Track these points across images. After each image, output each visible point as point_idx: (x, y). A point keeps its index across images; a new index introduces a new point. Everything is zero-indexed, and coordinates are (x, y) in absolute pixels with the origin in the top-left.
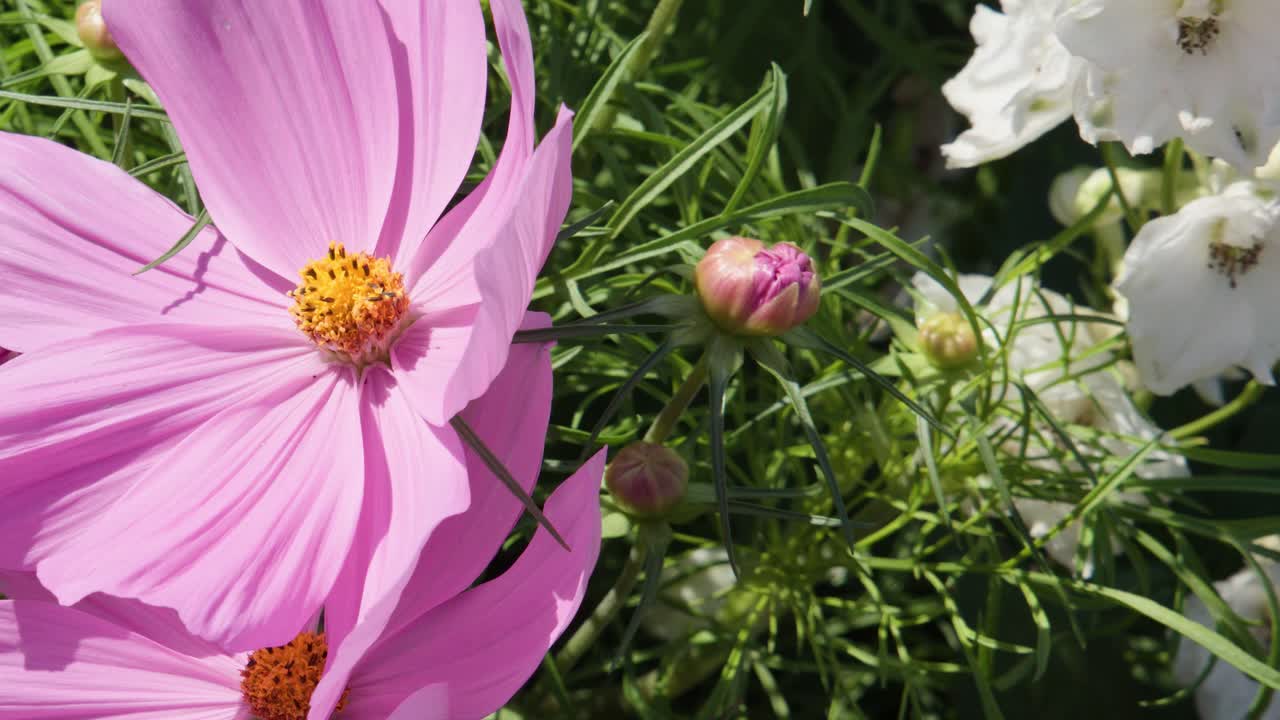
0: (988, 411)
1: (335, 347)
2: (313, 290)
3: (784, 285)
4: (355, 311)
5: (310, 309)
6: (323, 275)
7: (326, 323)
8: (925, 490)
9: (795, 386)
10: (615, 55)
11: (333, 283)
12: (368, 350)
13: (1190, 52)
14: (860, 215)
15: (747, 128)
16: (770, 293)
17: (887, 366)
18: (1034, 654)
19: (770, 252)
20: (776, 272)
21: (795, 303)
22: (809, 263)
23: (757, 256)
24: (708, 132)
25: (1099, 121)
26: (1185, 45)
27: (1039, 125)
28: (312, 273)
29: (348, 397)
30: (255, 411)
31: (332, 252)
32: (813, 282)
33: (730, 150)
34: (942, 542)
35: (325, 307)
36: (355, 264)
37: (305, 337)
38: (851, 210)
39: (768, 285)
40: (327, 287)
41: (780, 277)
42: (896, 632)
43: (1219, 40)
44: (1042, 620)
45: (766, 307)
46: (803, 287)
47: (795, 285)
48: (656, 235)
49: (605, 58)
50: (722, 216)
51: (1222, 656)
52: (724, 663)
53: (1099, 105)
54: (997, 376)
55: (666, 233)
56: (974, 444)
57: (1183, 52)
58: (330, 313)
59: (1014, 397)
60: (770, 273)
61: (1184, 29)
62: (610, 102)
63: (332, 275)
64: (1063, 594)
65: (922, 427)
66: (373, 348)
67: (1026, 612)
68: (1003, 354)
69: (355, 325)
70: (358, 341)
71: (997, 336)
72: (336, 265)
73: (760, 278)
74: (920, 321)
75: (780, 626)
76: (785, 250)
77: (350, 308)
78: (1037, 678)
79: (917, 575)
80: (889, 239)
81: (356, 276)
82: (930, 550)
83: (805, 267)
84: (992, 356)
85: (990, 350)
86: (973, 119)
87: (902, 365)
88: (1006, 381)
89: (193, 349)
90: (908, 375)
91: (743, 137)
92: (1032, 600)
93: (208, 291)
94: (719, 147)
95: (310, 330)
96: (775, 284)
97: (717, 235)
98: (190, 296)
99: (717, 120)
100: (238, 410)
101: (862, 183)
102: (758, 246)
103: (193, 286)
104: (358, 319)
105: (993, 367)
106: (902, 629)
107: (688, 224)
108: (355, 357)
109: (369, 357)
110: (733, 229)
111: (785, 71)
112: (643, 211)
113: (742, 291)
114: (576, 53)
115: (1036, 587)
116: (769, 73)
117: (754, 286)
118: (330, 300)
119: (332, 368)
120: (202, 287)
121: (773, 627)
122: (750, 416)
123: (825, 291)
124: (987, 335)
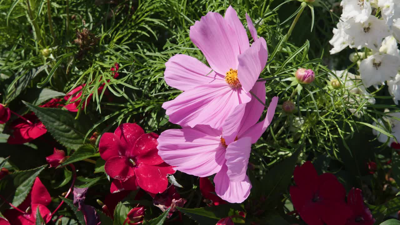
0: (342, 94)
1: (233, 85)
2: (228, 76)
3: (309, 76)
4: (235, 78)
5: (228, 79)
6: (229, 74)
7: (230, 81)
8: (333, 108)
9: (311, 92)
10: (282, 38)
11: (231, 75)
12: (238, 85)
13: (366, 32)
14: (321, 64)
15: (303, 50)
16: (307, 77)
17: (326, 88)
18: (351, 134)
19: (307, 71)
20: (308, 74)
21: (311, 79)
22: (313, 72)
23: (305, 71)
24: (297, 51)
25: (352, 44)
26: (365, 32)
27: (344, 47)
28: (227, 73)
29: (235, 93)
30: (221, 96)
31: (230, 70)
32: (314, 76)
33: (301, 54)
34: (335, 116)
35: (230, 79)
36: (234, 71)
37: (228, 84)
38: (320, 63)
39: (307, 76)
40: (230, 75)
41: (309, 75)
42: (329, 131)
43: (370, 31)
44: (352, 129)
45: (306, 79)
46: (312, 76)
47: (311, 76)
48: (288, 68)
49: (280, 39)
50: (300, 64)
51: (382, 132)
52: (301, 136)
53: (352, 42)
54: (343, 89)
55: (290, 67)
56: (340, 100)
57: (365, 33)
58: (231, 79)
59: (346, 93)
60: (307, 74)
61: (364, 29)
62: (281, 46)
63: (231, 73)
64: (355, 124)
65: (332, 99)
66: (239, 85)
67: (349, 127)
68: (344, 86)
69: (235, 81)
70: (236, 84)
71: (343, 83)
72: (231, 72)
73: (305, 75)
74: (331, 81)
75: (310, 130)
76: (309, 70)
77: (234, 78)
78: (352, 138)
79: (332, 121)
80: (325, 68)
81: (235, 73)
82: (334, 117)
83: (313, 73)
84: (343, 86)
85: (342, 85)
86: (334, 46)
87: (328, 88)
88: (345, 90)
89: (211, 88)
90: (329, 90)
91: (302, 52)
92: (350, 125)
93: (216, 80)
94: (299, 53)
95: (228, 83)
96: (308, 76)
97: (299, 67)
98: (213, 80)
99: (298, 49)
100: (219, 96)
101: (321, 58)
102: (305, 69)
103: (214, 79)
104: (236, 80)
105: (343, 88)
106: (330, 130)
107: (294, 66)
108: (236, 86)
109: (238, 86)
110: (301, 66)
111: (309, 40)
112: (287, 64)
113: (302, 77)
114: (276, 38)
115: (351, 123)
116: (306, 41)
117: (304, 76)
118: (231, 77)
119: (232, 89)
120: (215, 79)
121: (309, 130)
122: (304, 96)
123: (316, 77)
124: (342, 83)
